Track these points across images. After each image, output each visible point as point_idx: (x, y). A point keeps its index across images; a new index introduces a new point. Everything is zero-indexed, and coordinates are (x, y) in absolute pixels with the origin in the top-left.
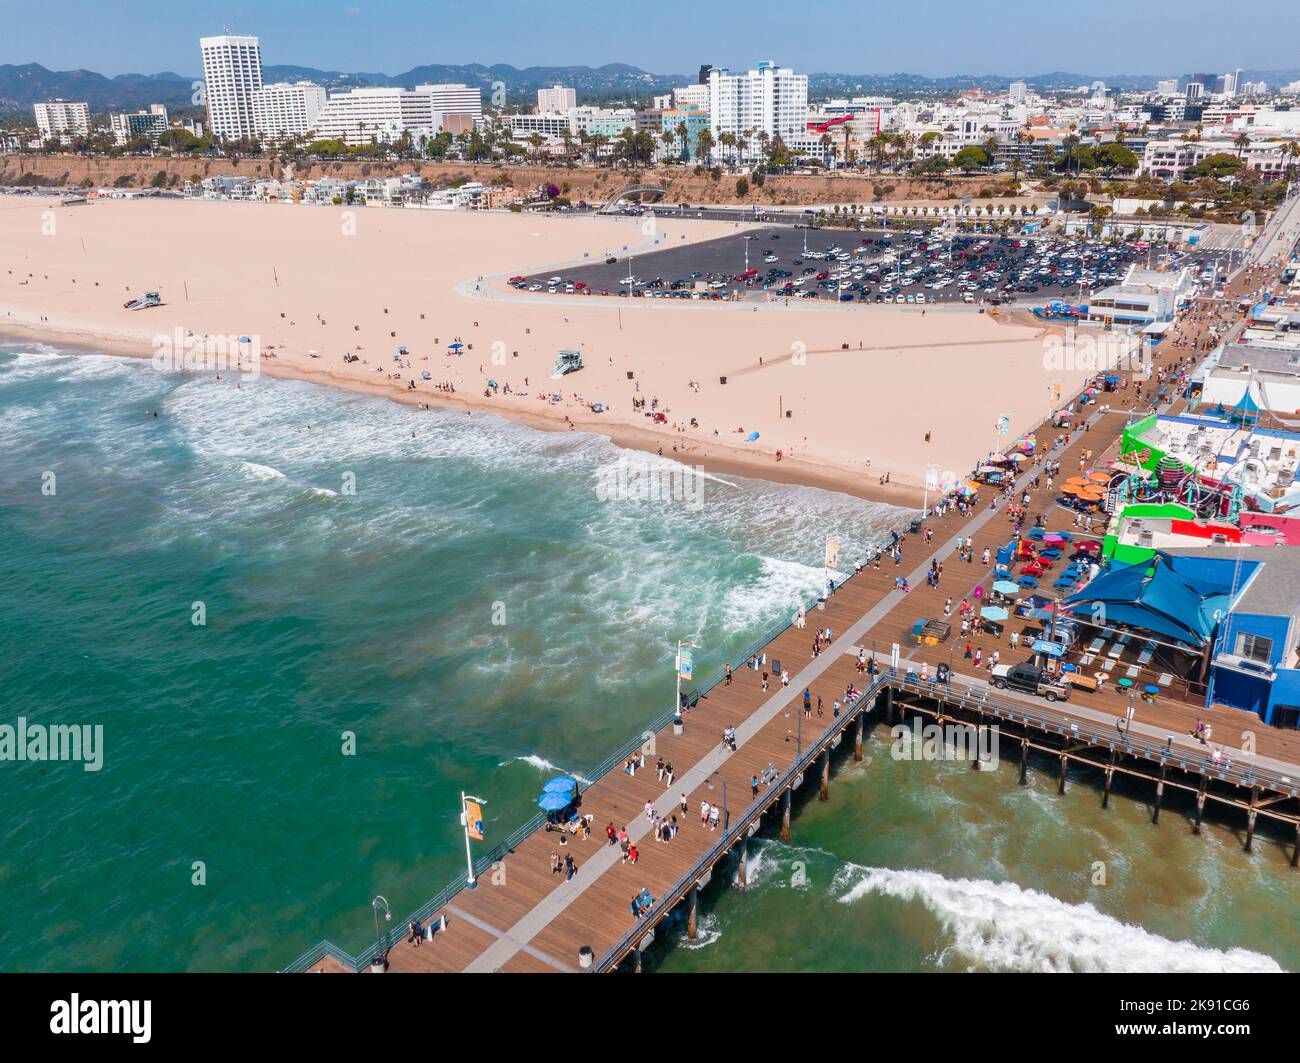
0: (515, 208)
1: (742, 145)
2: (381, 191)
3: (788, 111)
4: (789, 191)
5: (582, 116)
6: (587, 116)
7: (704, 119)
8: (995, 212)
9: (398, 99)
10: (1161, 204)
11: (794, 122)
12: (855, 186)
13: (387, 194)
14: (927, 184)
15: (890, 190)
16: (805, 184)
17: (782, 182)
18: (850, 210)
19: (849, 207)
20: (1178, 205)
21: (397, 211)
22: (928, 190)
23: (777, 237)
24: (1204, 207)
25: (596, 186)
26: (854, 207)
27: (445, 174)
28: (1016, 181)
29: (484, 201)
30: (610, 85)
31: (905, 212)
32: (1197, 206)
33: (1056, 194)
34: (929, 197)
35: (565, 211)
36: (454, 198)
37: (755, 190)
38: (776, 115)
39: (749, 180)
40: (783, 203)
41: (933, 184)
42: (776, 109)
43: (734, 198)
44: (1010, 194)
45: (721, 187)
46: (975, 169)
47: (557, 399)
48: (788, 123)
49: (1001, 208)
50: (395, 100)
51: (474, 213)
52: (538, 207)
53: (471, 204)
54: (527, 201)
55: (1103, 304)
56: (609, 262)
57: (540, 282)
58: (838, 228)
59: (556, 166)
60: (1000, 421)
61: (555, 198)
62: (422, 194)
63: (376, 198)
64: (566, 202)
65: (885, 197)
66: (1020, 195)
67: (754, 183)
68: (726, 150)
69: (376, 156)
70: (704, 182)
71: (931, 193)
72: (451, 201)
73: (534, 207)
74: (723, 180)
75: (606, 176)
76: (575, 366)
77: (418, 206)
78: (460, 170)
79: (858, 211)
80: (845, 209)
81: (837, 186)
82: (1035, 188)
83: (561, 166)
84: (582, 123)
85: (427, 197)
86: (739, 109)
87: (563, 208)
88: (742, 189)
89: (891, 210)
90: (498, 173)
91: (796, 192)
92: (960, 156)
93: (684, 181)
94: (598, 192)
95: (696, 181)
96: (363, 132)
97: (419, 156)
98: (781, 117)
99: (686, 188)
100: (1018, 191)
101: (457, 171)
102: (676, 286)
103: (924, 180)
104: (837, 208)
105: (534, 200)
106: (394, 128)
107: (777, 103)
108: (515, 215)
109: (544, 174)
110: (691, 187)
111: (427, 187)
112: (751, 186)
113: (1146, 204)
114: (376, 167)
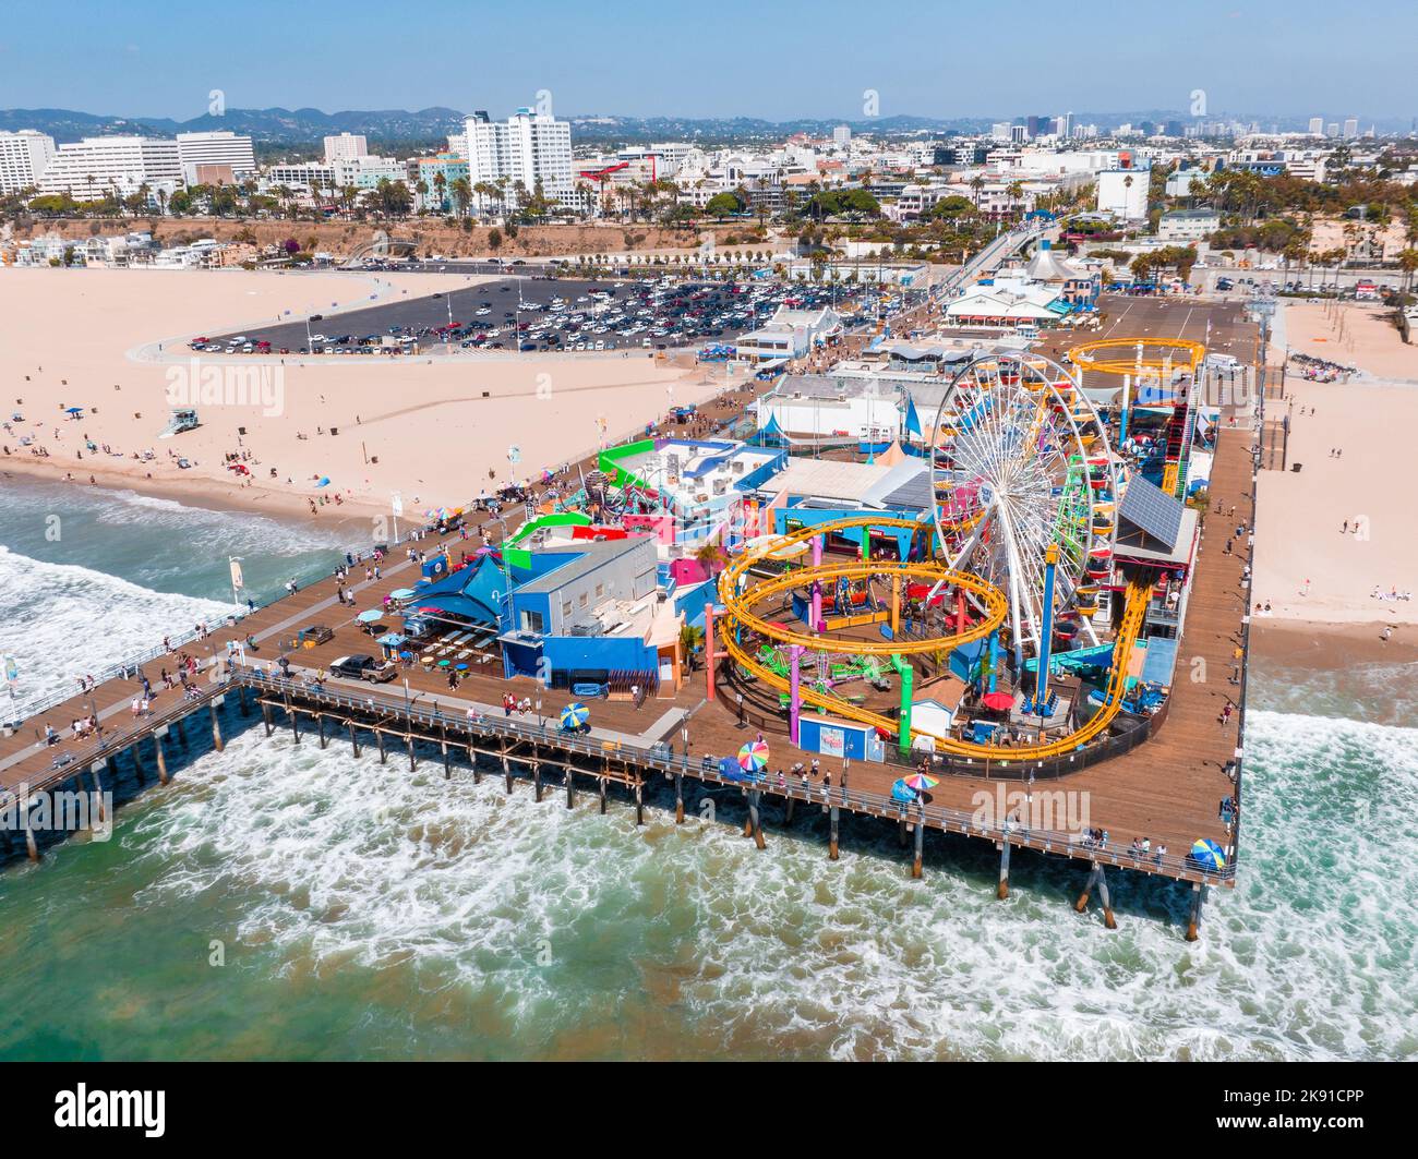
0: (248, 266)
1: (499, 195)
2: (103, 251)
3: (550, 159)
4: (543, 241)
5: (348, 166)
6: (354, 166)
7: (464, 168)
8: (733, 259)
9: (139, 150)
10: (891, 247)
11: (557, 171)
12: (606, 235)
13: (110, 254)
14: (675, 232)
15: (640, 239)
16: (558, 235)
17: (536, 233)
18: (595, 261)
19: (594, 257)
20: (907, 247)
21: (122, 272)
22: (677, 238)
23: (507, 289)
24: (930, 249)
25: (345, 241)
26: (598, 257)
27: (184, 231)
28: (761, 228)
29: (215, 259)
30: (430, 130)
31: (648, 261)
32: (924, 248)
33: (796, 239)
34: (679, 246)
35: (304, 268)
36: (183, 257)
37: (508, 242)
38: (536, 163)
39: (502, 232)
40: (537, 254)
41: (682, 232)
42: (536, 157)
43: (487, 250)
44: (753, 241)
45: (474, 239)
46: (728, 216)
47: (150, 457)
48: (551, 171)
49: (738, 255)
50: (135, 150)
51: (206, 273)
52: (273, 264)
53: (202, 263)
54: (262, 258)
55: (748, 344)
56: (312, 319)
57: (222, 343)
58: (576, 279)
59: (302, 220)
60: (511, 452)
61: (294, 254)
62: (149, 253)
63: (98, 258)
64: (308, 259)
65: (635, 246)
66: (765, 241)
67: (507, 234)
68: (487, 200)
69: (106, 212)
70: (456, 235)
71: (681, 241)
72: (180, 261)
73: (268, 264)
74: (475, 232)
75: (354, 229)
76: (190, 424)
77: (143, 266)
78: (200, 226)
79: (603, 260)
80: (590, 259)
81: (590, 236)
82: (780, 234)
83: (308, 220)
84: (348, 173)
85: (154, 256)
86: (500, 158)
87: (303, 264)
88: (495, 240)
89: (634, 260)
90: (241, 228)
91: (550, 244)
92: (712, 203)
93: (436, 234)
94: (347, 247)
95: (447, 233)
96: (93, 186)
97: (156, 212)
98: (541, 165)
99: (438, 241)
100: (764, 237)
101: (196, 227)
102: (365, 341)
103: (673, 228)
104: (582, 259)
105: (270, 256)
106: (131, 181)
107: (536, 151)
108: (249, 273)
109: (287, 228)
110: (442, 240)
111: (156, 245)
112: (504, 237)
113: (877, 248)
114: (106, 225)
